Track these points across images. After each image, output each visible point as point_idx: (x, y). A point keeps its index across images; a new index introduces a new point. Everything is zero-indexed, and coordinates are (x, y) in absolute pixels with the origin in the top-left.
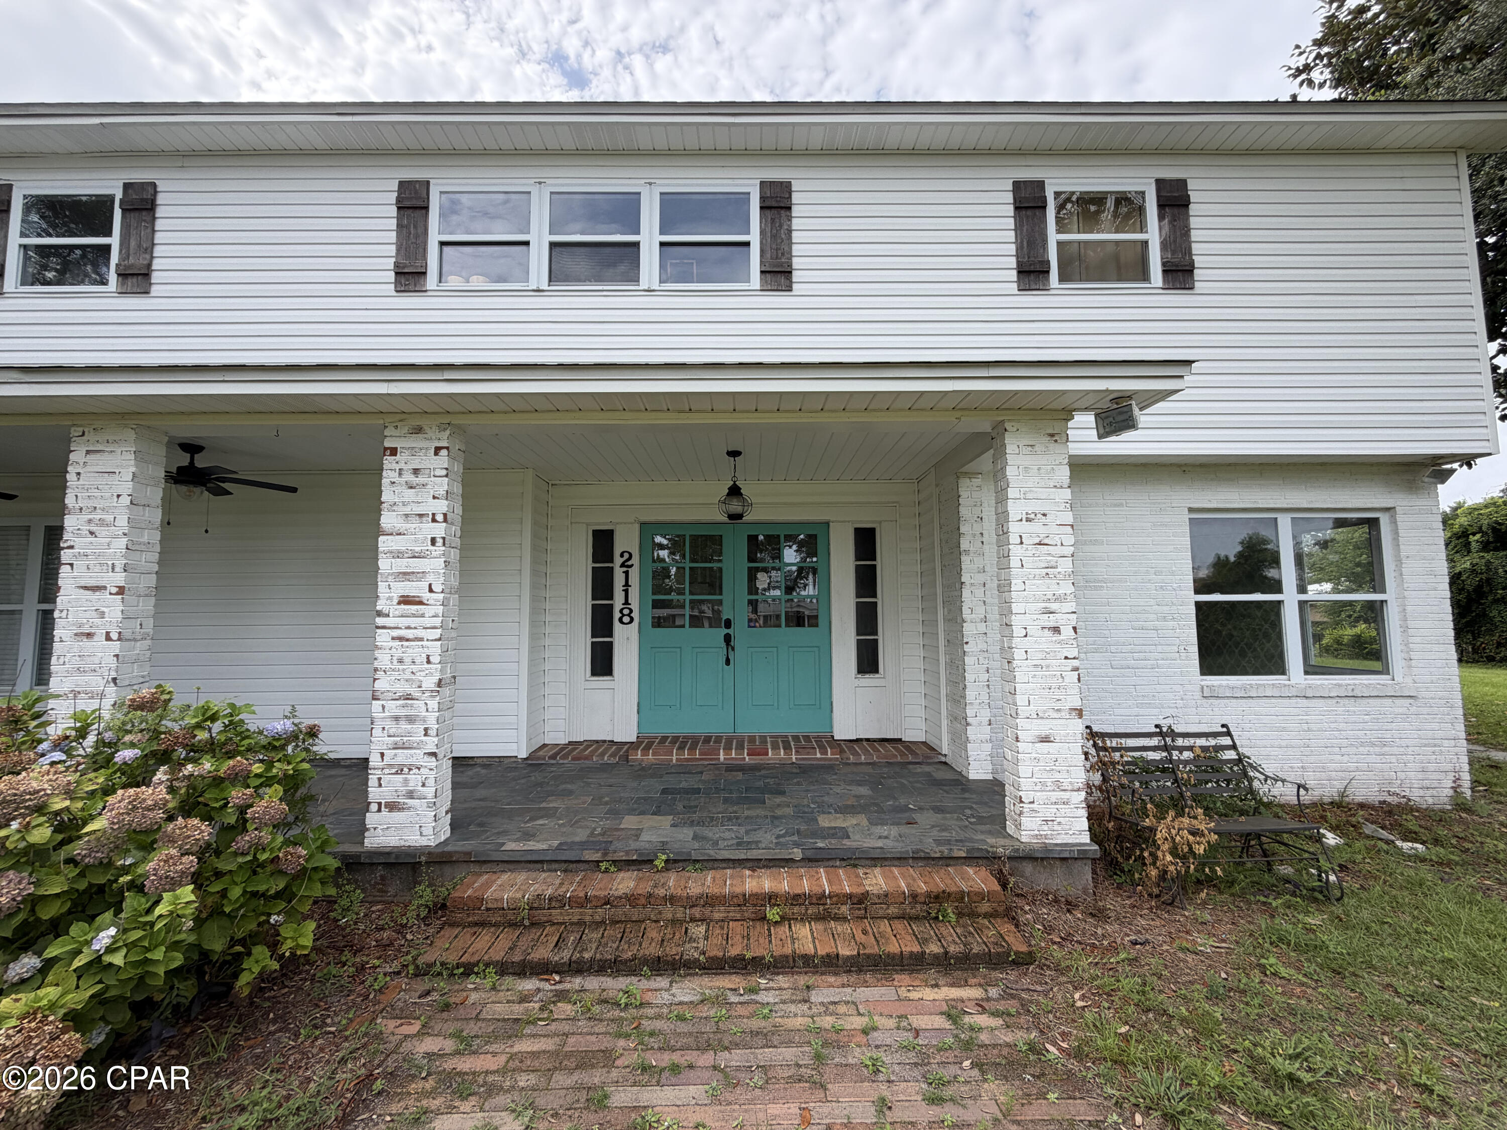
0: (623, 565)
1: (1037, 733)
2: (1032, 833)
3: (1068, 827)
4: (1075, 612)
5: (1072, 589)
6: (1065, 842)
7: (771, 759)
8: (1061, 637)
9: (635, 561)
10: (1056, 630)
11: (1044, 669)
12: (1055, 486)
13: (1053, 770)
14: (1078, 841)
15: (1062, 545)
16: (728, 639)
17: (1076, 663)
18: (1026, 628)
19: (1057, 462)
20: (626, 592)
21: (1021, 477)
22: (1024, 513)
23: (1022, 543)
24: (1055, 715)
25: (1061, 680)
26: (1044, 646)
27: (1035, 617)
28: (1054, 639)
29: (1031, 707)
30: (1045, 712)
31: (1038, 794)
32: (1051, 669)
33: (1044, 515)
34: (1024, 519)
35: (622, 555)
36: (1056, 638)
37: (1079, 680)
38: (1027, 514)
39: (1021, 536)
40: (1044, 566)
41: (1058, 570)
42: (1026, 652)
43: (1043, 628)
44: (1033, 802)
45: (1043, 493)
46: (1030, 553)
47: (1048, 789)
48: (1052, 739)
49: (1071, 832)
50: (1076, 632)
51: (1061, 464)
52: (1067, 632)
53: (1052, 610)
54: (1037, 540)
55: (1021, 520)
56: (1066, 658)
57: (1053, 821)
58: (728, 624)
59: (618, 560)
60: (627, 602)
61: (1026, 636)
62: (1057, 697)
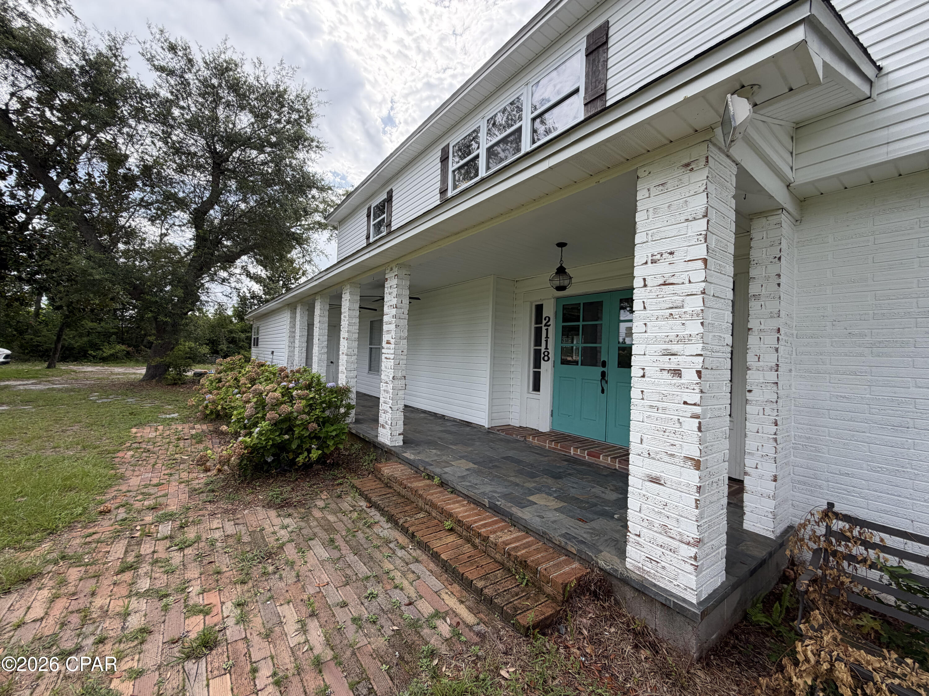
0: (545, 325)
1: (648, 472)
2: (636, 563)
3: (673, 576)
4: (701, 355)
5: (701, 330)
6: (667, 588)
7: (601, 462)
8: (682, 381)
9: (551, 322)
10: (677, 373)
11: (660, 411)
12: (687, 220)
13: (661, 513)
14: (682, 595)
15: (690, 282)
16: (603, 374)
17: (697, 410)
18: (643, 369)
19: (692, 193)
20: (547, 341)
21: (651, 219)
22: (650, 255)
23: (645, 286)
24: (667, 459)
25: (678, 425)
26: (660, 389)
27: (655, 358)
28: (673, 382)
29: (644, 445)
30: (657, 453)
31: (645, 530)
32: (667, 412)
33: (671, 253)
34: (649, 262)
35: (545, 319)
36: (676, 380)
37: (700, 429)
38: (652, 256)
39: (644, 279)
40: (668, 306)
41: (684, 310)
42: (642, 392)
43: (661, 370)
44: (639, 536)
45: (672, 231)
46: (653, 295)
47: (655, 529)
48: (662, 482)
49: (676, 583)
50: (700, 377)
51: (696, 194)
52: (689, 376)
53: (673, 352)
54: (662, 282)
55: (646, 263)
56: (685, 403)
57: (658, 562)
58: (604, 364)
59: (544, 322)
60: (546, 348)
61: (643, 376)
62: (672, 442)
